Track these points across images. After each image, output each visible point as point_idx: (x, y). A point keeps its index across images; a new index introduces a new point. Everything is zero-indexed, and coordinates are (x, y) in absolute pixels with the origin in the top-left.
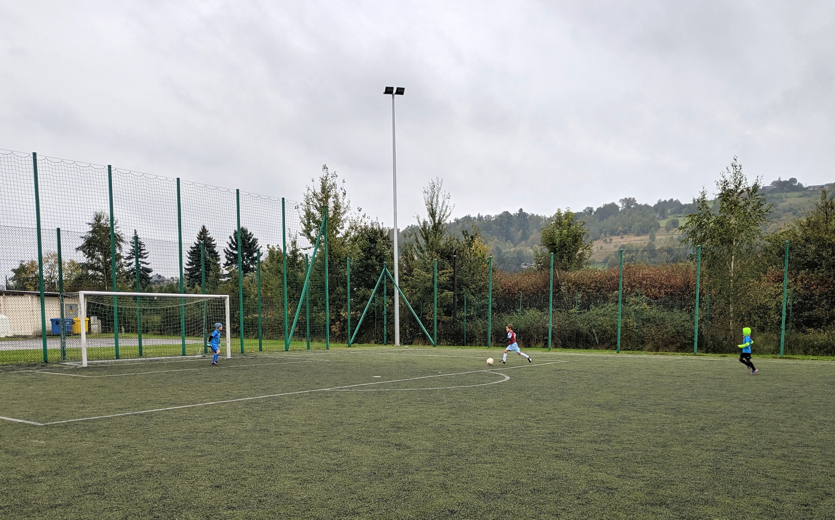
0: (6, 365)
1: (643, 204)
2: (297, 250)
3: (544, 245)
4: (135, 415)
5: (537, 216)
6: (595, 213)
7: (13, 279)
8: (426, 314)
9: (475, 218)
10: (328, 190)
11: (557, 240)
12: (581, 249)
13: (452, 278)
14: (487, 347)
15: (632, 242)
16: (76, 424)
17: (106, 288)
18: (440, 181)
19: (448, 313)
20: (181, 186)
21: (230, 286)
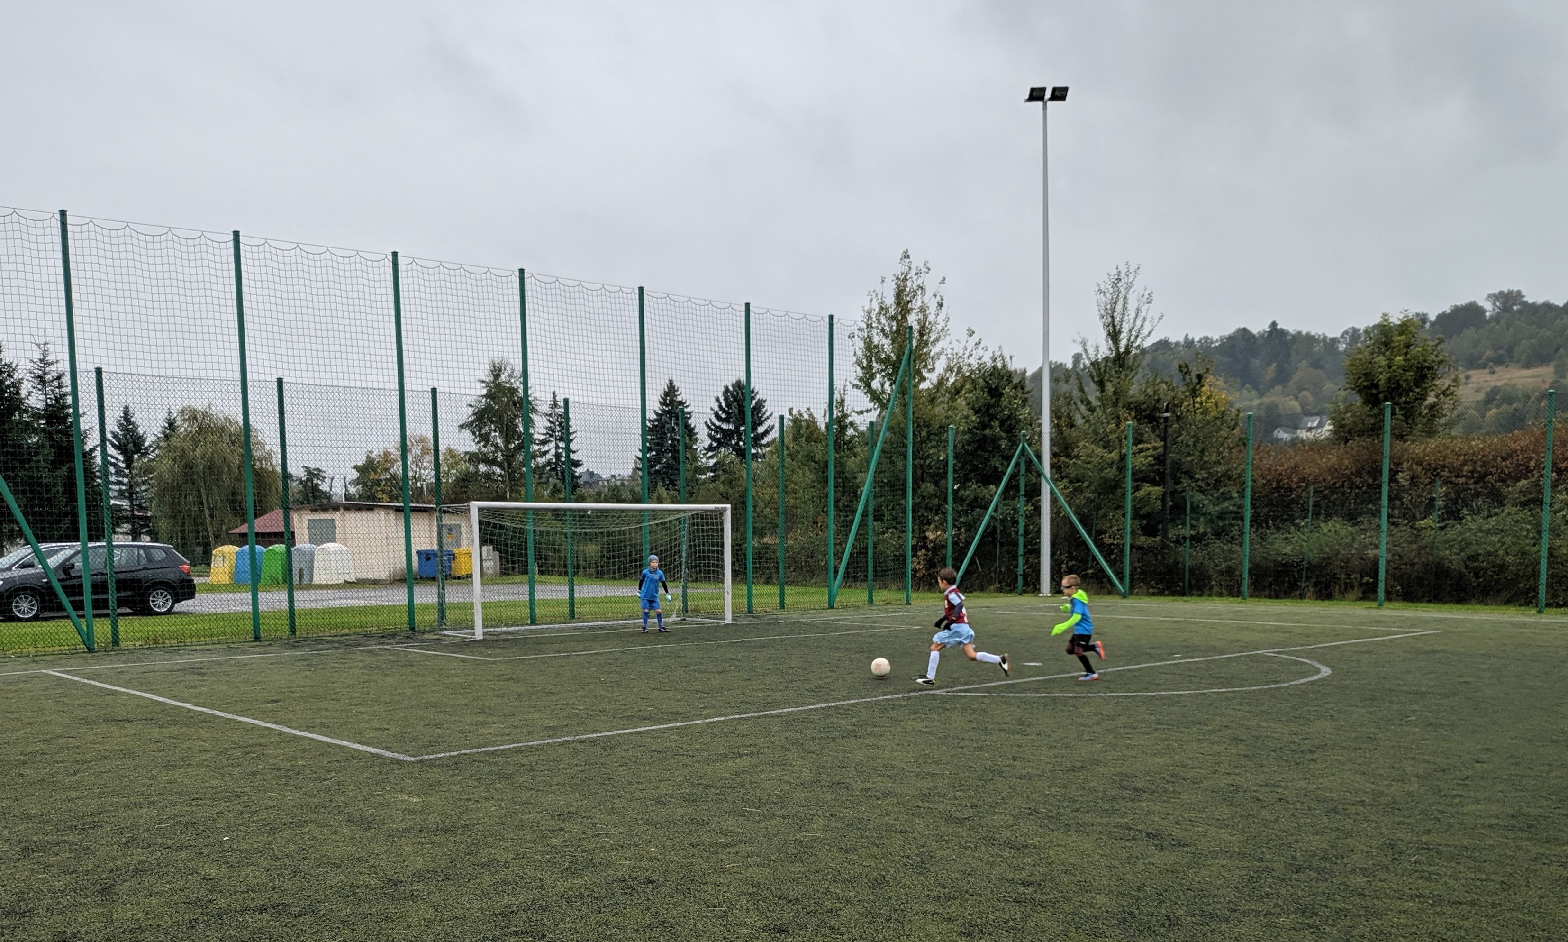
0: (347, 635)
1: (1540, 300)
2: (845, 416)
3: (1353, 389)
4: (581, 742)
5: (1308, 334)
6: (1433, 324)
7: (356, 482)
8: (1105, 532)
9: (1177, 344)
10: (908, 299)
11: (1383, 378)
12: (1432, 394)
13: (1160, 460)
14: (1239, 599)
15: (1513, 382)
16: (472, 760)
17: (508, 497)
18: (1132, 270)
19: (1150, 531)
20: (646, 302)
21: (721, 487)
